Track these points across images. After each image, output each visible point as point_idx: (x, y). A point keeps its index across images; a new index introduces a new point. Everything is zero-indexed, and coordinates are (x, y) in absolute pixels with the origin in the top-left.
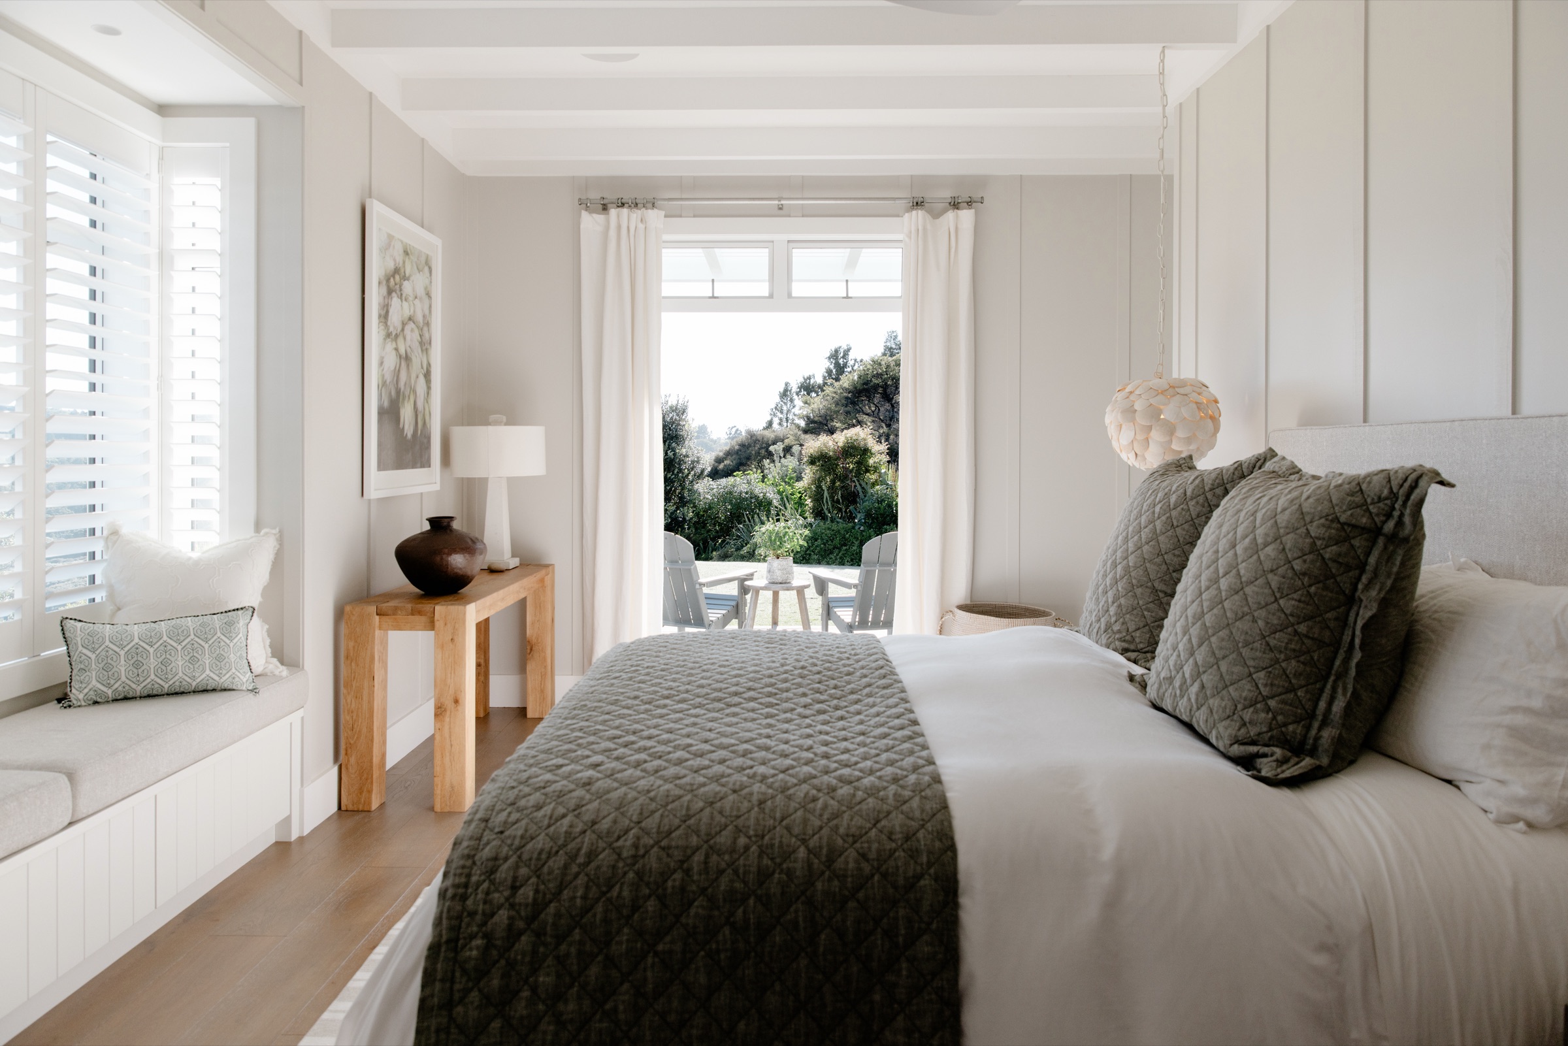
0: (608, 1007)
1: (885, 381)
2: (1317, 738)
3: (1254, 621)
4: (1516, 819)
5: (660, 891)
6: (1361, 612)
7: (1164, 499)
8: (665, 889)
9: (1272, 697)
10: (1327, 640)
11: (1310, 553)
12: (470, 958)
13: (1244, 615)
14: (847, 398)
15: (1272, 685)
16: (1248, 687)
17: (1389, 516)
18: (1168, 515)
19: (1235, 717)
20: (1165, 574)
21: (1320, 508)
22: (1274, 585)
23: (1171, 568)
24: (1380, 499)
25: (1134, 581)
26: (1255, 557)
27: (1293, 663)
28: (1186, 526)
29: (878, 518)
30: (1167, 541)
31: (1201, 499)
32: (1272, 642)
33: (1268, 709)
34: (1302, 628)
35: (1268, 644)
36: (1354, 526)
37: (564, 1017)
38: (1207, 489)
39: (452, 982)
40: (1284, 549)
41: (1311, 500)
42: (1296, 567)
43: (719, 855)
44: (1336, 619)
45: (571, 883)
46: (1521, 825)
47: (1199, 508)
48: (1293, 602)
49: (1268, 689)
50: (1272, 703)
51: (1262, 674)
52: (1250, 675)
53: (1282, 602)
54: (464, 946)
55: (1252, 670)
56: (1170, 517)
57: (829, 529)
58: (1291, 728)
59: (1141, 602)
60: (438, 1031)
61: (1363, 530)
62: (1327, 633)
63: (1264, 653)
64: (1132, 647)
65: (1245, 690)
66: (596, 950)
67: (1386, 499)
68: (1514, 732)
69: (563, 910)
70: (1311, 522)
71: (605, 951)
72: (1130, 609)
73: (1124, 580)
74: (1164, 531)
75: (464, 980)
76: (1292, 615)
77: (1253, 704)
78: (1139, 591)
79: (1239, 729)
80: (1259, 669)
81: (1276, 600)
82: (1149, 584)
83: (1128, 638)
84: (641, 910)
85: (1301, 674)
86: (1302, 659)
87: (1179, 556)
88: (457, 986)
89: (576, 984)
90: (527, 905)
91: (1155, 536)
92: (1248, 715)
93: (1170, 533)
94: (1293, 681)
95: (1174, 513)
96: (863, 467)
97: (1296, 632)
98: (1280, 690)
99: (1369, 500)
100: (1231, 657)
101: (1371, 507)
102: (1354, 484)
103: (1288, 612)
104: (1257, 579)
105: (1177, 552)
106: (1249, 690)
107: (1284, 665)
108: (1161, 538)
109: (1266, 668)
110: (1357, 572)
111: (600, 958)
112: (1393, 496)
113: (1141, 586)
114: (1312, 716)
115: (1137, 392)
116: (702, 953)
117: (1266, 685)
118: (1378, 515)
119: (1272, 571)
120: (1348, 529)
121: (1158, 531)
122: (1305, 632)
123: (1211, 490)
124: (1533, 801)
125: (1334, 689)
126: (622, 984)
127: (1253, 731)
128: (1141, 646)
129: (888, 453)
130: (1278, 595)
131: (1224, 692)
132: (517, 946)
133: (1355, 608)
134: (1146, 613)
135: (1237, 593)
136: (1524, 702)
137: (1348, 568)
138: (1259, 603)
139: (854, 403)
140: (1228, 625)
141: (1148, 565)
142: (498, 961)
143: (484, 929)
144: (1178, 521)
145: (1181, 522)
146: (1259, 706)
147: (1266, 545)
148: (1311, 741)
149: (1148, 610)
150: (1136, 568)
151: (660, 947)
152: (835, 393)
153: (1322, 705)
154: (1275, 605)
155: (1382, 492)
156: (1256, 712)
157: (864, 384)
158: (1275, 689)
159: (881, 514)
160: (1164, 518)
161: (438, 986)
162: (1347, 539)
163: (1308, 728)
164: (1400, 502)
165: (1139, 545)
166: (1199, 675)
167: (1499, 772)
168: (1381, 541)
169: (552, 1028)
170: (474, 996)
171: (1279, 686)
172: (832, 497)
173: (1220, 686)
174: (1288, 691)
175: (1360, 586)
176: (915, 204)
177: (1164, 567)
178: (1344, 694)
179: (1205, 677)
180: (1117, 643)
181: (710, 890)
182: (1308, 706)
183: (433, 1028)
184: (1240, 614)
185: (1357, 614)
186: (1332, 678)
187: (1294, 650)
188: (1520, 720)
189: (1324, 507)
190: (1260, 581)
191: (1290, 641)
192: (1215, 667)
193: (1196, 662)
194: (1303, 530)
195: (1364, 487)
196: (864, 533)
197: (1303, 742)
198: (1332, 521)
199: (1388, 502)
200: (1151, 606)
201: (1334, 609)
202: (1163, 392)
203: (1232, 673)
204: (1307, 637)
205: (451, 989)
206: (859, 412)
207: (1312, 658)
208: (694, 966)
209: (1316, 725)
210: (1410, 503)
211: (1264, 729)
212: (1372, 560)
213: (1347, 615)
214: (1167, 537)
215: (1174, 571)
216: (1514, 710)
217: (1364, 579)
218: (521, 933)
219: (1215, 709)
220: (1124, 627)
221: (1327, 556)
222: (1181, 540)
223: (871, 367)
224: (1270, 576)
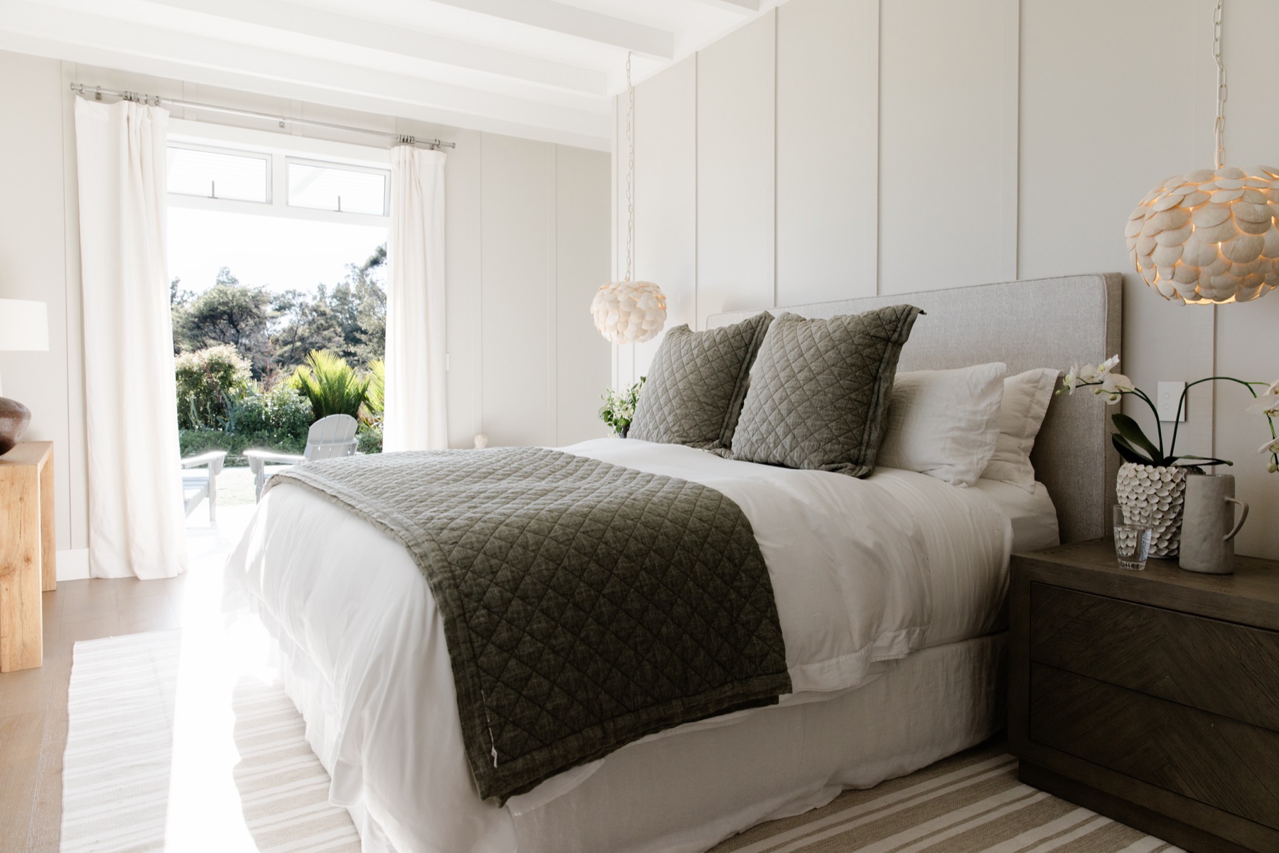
0: (582, 635)
1: (232, 309)
2: (865, 456)
3: (826, 394)
4: (961, 482)
5: (594, 557)
6: (882, 385)
7: (698, 346)
8: (598, 555)
9: (840, 436)
10: (865, 402)
11: (855, 353)
12: (480, 624)
13: (818, 392)
14: (194, 322)
15: (840, 429)
16: (827, 431)
17: (895, 331)
18: (704, 354)
19: (820, 450)
20: (707, 391)
21: (858, 328)
22: (836, 373)
23: (710, 388)
24: (890, 322)
25: (685, 398)
26: (821, 359)
27: (850, 415)
28: (718, 361)
29: (249, 425)
30: (706, 370)
31: (727, 343)
32: (838, 405)
33: (839, 443)
34: (853, 396)
35: (835, 407)
36: (877, 337)
37: (557, 648)
38: (730, 337)
39: (471, 642)
40: (839, 352)
41: (852, 324)
42: (848, 362)
43: (621, 531)
44: (869, 389)
45: (533, 562)
46: (964, 484)
47: (726, 349)
48: (848, 382)
49: (838, 431)
50: (841, 439)
51: (834, 424)
52: (827, 425)
53: (841, 382)
54: (471, 617)
55: (827, 422)
56: (706, 355)
57: (198, 436)
58: (852, 451)
59: (691, 411)
60: (472, 677)
61: (882, 339)
62: (865, 398)
63: (833, 411)
64: (688, 440)
65: (825, 434)
66: (566, 601)
67: (894, 321)
68: (955, 440)
69: (535, 580)
70: (855, 336)
71: (571, 600)
72: (684, 416)
73: (677, 398)
74: (703, 364)
75: (479, 639)
76: (847, 389)
77: (830, 441)
78: (689, 404)
79: (824, 456)
80: (831, 421)
81: (838, 381)
82: (696, 399)
83: (685, 434)
84: (587, 570)
85: (854, 422)
86: (853, 413)
87: (714, 380)
88: (476, 645)
89: (559, 625)
90: (508, 581)
91: (696, 368)
92: (828, 447)
93: (708, 366)
94: (851, 426)
95: (709, 353)
96: (227, 381)
97: (850, 399)
98: (845, 431)
99: (884, 323)
100: (813, 417)
101: (886, 327)
102: (875, 314)
103: (845, 387)
104: (824, 371)
105: (713, 377)
106: (827, 434)
107: (845, 417)
108: (702, 369)
109: (836, 420)
110: (878, 363)
111: (570, 605)
112: (898, 320)
113: (690, 400)
114: (861, 444)
115: (619, 288)
116: (632, 590)
117: (837, 429)
118: (889, 331)
119: (833, 365)
120: (874, 339)
121: (699, 365)
122: (854, 398)
123: (733, 337)
124: (966, 472)
125: (870, 428)
126: (587, 619)
127: (832, 456)
128: (694, 438)
129: (251, 370)
130: (839, 378)
131: (811, 437)
132: (510, 609)
133: (877, 383)
134: (696, 417)
135: (811, 380)
136: (958, 425)
137: (875, 360)
138: (828, 384)
139: (199, 328)
140: (808, 399)
141: (694, 387)
142: (499, 622)
143: (482, 603)
144: (712, 357)
145: (714, 358)
146: (834, 441)
147: (827, 351)
148: (862, 457)
149: (697, 415)
150: (685, 390)
151: (606, 591)
152: (181, 318)
153: (866, 437)
154: (838, 384)
155: (891, 317)
156: (833, 444)
157: (210, 310)
158: (841, 431)
159: (252, 422)
160: (702, 357)
161: (463, 647)
162: (874, 345)
163: (860, 450)
164: (901, 323)
165: (685, 375)
166: (790, 431)
167: (951, 461)
168: (890, 344)
169: (551, 656)
170: (491, 648)
171: (843, 429)
172: (198, 409)
173: (808, 434)
174: (848, 431)
175: (880, 371)
176: (402, 140)
177: (705, 387)
178: (876, 430)
179: (796, 432)
180: (677, 438)
181: (625, 551)
182: (859, 438)
183: (468, 676)
184: (816, 391)
185: (879, 387)
186: (869, 422)
187: (850, 408)
188: (956, 434)
189: (860, 327)
190: (827, 371)
191: (847, 403)
192: (803, 424)
193: (787, 424)
194: (851, 341)
195: (881, 315)
196: (236, 439)
197: (858, 459)
198: (866, 335)
199: (895, 323)
200: (699, 412)
201: (867, 384)
202: (636, 290)
203: (815, 425)
204: (855, 400)
205: (473, 647)
206: (205, 335)
207: (858, 412)
208: (629, 599)
209: (864, 448)
210: (906, 323)
211: (838, 454)
212: (886, 355)
213: (874, 387)
214: (706, 368)
215: (712, 389)
216: (953, 429)
217: (883, 366)
218: (510, 601)
219: (806, 448)
220: (681, 427)
221: (864, 355)
222: (716, 369)
223: (217, 296)
224: (833, 368)
